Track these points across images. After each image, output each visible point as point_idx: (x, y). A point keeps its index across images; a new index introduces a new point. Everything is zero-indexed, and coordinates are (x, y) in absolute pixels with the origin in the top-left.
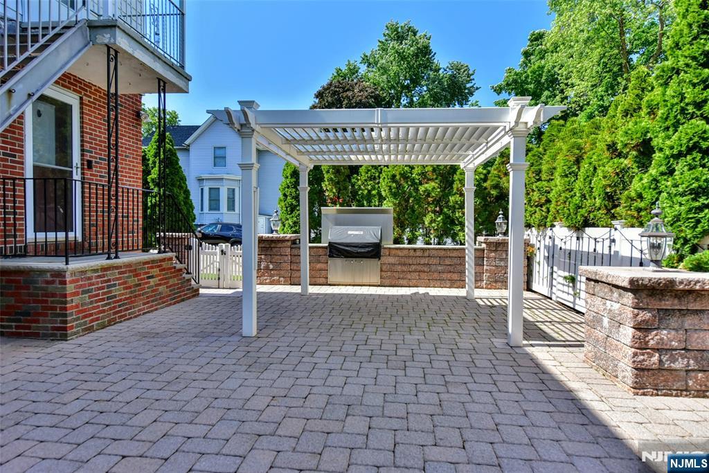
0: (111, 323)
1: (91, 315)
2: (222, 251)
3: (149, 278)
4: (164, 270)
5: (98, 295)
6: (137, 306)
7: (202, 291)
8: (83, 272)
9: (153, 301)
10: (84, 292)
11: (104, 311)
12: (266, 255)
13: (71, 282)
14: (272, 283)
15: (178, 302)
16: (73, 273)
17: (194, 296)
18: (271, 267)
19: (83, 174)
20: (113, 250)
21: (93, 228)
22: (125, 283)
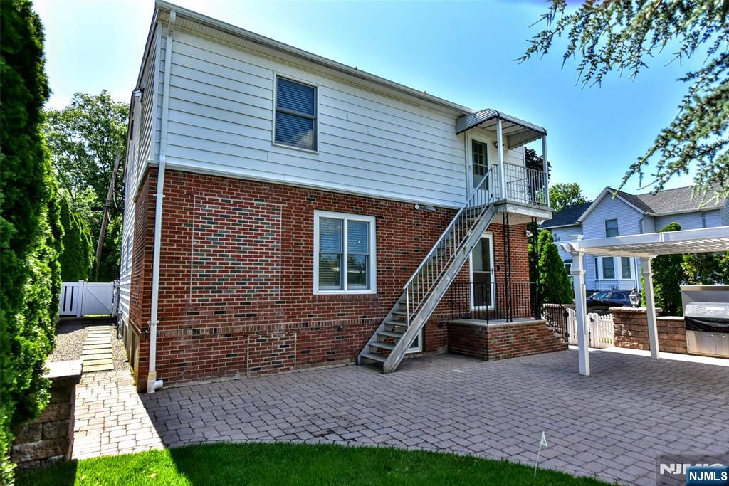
0: (509, 357)
1: (499, 351)
2: (591, 319)
3: (530, 334)
4: (540, 330)
5: (502, 341)
6: (524, 350)
7: (570, 347)
8: (495, 328)
9: (533, 348)
10: (496, 338)
11: (505, 350)
12: (625, 324)
13: (490, 333)
14: (632, 347)
15: (551, 352)
16: (490, 328)
17: (563, 349)
18: (630, 334)
19: (495, 273)
20: (509, 317)
21: (502, 303)
22: (516, 336)
